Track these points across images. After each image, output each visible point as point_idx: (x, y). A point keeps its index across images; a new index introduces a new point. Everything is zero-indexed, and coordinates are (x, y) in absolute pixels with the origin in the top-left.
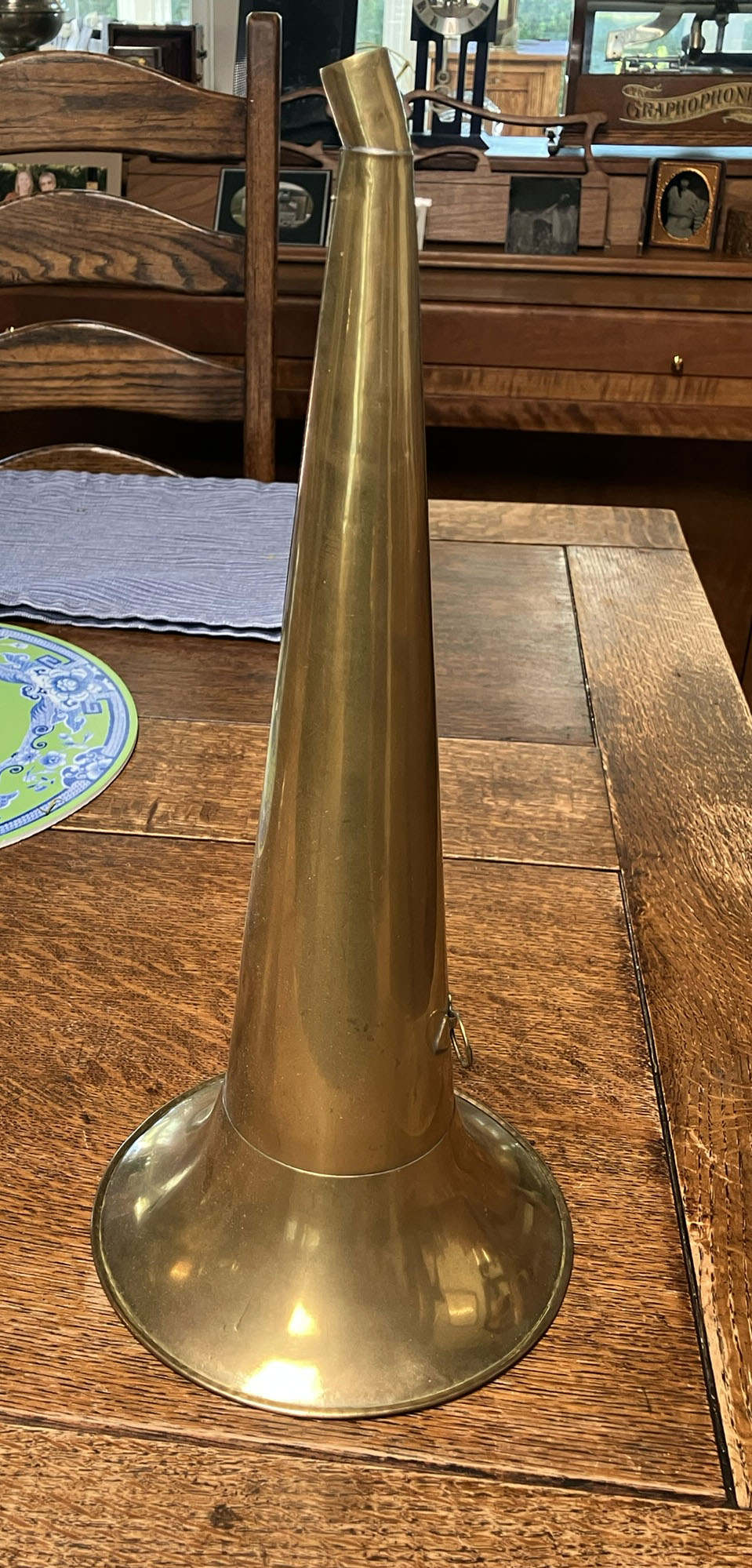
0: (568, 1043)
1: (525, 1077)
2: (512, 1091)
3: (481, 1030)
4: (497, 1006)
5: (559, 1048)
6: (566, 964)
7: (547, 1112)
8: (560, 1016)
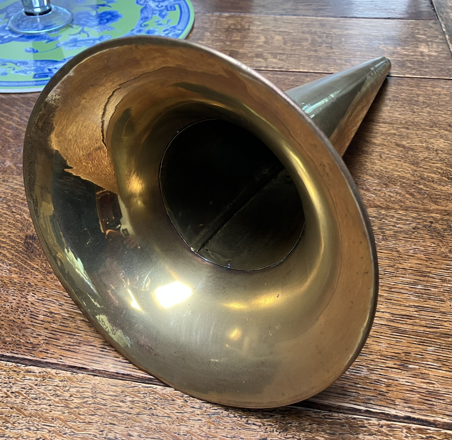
0: (444, 168)
1: (421, 186)
2: (415, 194)
3: (393, 162)
4: (401, 149)
5: (439, 171)
6: (436, 127)
7: (438, 205)
8: (437, 154)
